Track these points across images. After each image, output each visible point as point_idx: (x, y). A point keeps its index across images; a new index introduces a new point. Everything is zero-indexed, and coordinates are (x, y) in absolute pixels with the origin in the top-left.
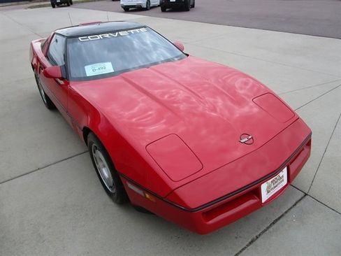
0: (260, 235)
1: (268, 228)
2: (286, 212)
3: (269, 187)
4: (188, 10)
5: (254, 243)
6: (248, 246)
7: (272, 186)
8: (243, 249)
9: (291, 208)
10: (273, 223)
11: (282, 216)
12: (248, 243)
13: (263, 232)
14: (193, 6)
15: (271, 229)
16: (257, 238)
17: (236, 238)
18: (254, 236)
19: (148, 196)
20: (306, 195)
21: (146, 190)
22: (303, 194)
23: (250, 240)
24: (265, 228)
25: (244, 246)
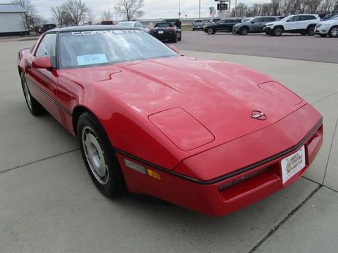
0: (279, 226)
1: (286, 218)
2: (303, 203)
3: (289, 165)
4: (175, 42)
5: (274, 234)
6: (267, 237)
7: (292, 166)
8: (262, 241)
9: (307, 199)
10: (292, 214)
11: (300, 206)
12: (266, 234)
13: (282, 223)
14: (180, 39)
15: (290, 219)
16: (276, 228)
17: (252, 229)
18: (273, 227)
19: (150, 172)
20: (321, 186)
21: (147, 165)
22: (318, 186)
23: (268, 232)
24: (283, 219)
25: (263, 237)
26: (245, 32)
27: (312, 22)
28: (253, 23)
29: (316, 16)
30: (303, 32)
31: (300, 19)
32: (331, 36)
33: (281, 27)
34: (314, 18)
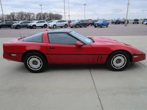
26: (19, 28)
27: (45, 23)
28: (21, 24)
29: (45, 21)
30: (42, 27)
31: (41, 22)
32: (54, 28)
33: (35, 25)
34: (45, 22)
